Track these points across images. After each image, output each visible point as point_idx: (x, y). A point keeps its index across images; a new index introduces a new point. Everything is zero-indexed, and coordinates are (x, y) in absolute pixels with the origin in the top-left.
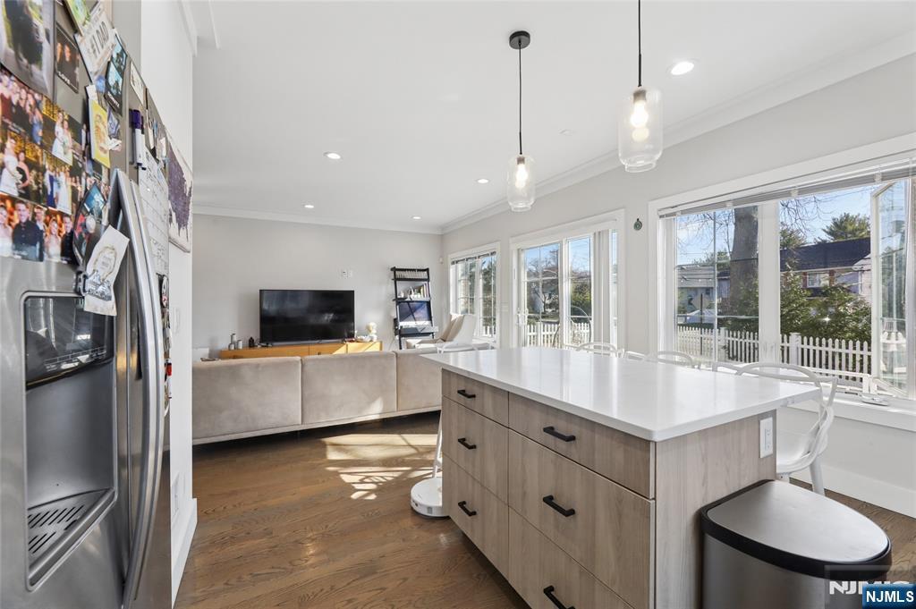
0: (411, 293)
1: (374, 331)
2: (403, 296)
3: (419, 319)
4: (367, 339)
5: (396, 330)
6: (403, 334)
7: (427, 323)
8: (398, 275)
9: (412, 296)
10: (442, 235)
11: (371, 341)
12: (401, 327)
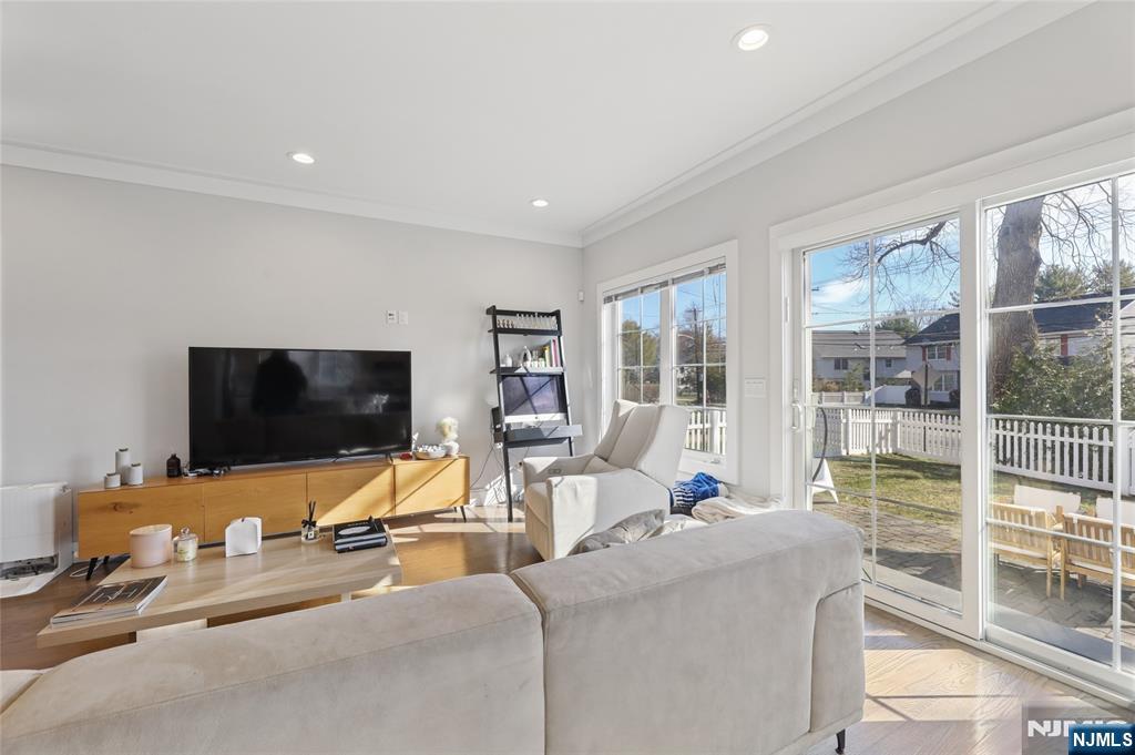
0: (525, 358)
1: (453, 435)
2: (509, 363)
3: (545, 410)
4: (438, 452)
5: (498, 430)
6: (511, 440)
7: (559, 416)
8: (500, 322)
9: (528, 364)
10: (583, 249)
11: (447, 455)
12: (508, 426)
